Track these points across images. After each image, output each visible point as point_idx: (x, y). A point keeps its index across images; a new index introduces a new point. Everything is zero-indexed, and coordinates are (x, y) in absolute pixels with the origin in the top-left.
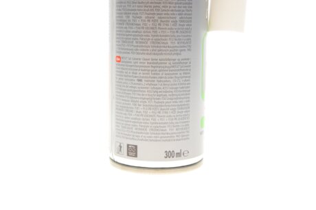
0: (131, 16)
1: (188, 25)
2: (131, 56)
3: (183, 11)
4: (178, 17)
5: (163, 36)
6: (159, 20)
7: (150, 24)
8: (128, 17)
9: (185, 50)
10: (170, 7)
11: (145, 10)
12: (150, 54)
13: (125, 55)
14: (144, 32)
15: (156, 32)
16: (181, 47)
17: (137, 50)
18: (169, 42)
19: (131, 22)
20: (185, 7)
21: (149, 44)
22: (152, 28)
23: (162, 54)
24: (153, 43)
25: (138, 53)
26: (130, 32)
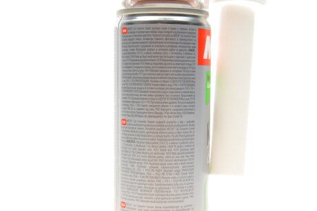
0: (136, 165)
1: (190, 173)
2: (135, 203)
3: (186, 160)
4: (181, 166)
5: (167, 185)
6: (163, 170)
7: (154, 174)
8: (133, 166)
9: (187, 197)
10: (173, 157)
11: (149, 160)
12: (155, 202)
13: (130, 202)
14: (149, 181)
15: (159, 181)
16: (184, 194)
17: (141, 198)
18: (172, 190)
19: (136, 171)
20: (187, 156)
21: (153, 192)
22: (156, 178)
23: (165, 202)
24: (157, 191)
25: (142, 201)
26: (134, 180)
